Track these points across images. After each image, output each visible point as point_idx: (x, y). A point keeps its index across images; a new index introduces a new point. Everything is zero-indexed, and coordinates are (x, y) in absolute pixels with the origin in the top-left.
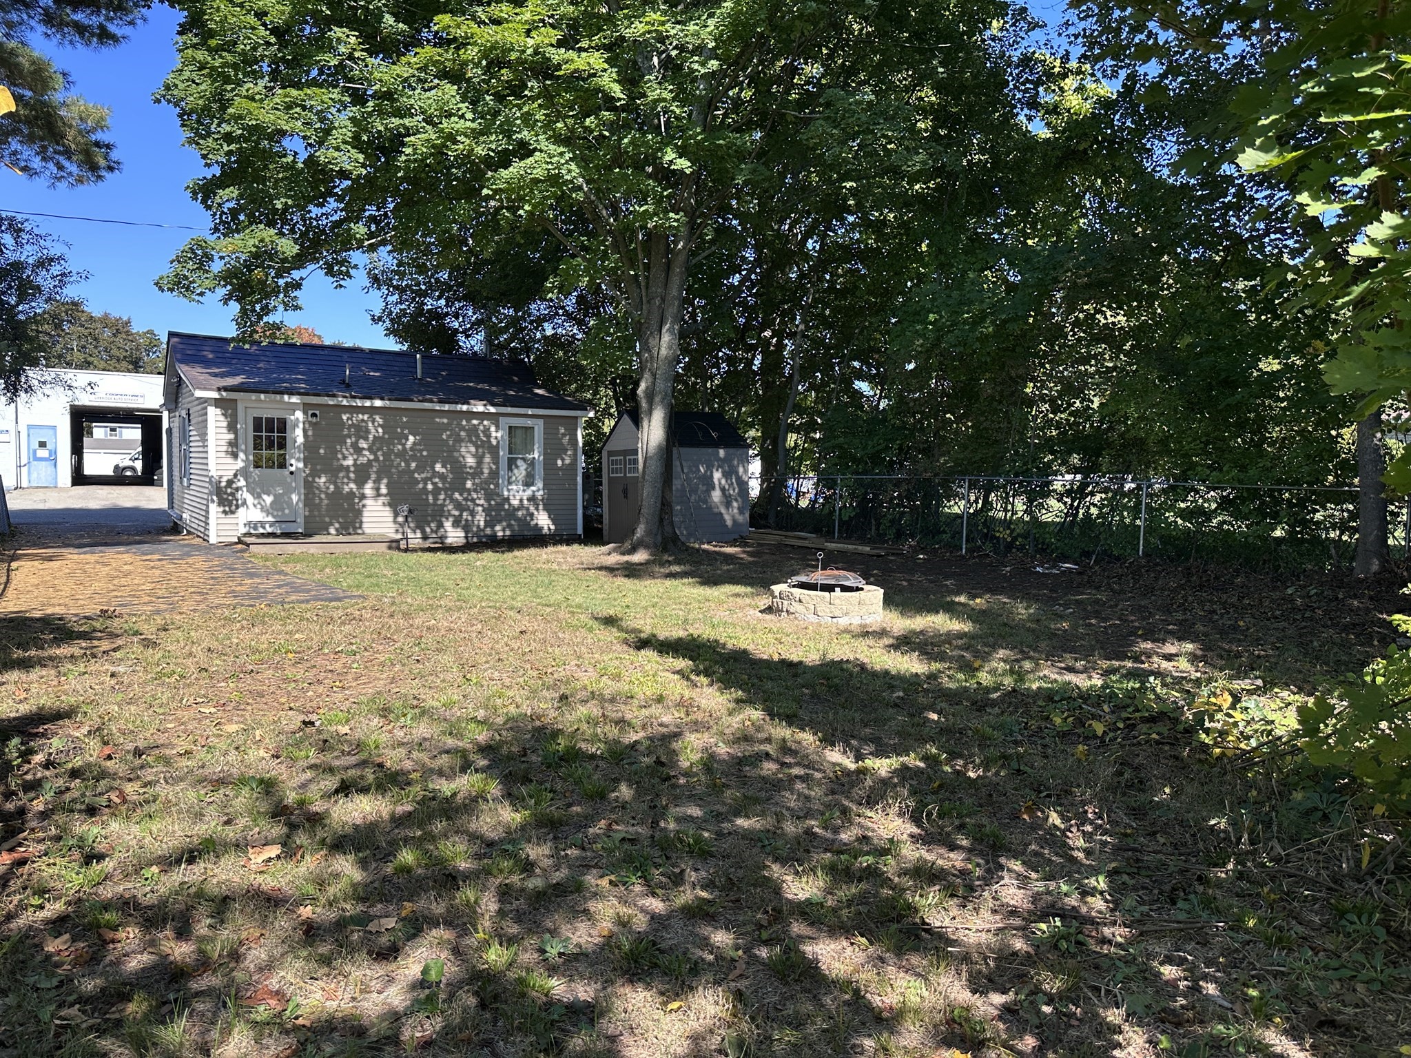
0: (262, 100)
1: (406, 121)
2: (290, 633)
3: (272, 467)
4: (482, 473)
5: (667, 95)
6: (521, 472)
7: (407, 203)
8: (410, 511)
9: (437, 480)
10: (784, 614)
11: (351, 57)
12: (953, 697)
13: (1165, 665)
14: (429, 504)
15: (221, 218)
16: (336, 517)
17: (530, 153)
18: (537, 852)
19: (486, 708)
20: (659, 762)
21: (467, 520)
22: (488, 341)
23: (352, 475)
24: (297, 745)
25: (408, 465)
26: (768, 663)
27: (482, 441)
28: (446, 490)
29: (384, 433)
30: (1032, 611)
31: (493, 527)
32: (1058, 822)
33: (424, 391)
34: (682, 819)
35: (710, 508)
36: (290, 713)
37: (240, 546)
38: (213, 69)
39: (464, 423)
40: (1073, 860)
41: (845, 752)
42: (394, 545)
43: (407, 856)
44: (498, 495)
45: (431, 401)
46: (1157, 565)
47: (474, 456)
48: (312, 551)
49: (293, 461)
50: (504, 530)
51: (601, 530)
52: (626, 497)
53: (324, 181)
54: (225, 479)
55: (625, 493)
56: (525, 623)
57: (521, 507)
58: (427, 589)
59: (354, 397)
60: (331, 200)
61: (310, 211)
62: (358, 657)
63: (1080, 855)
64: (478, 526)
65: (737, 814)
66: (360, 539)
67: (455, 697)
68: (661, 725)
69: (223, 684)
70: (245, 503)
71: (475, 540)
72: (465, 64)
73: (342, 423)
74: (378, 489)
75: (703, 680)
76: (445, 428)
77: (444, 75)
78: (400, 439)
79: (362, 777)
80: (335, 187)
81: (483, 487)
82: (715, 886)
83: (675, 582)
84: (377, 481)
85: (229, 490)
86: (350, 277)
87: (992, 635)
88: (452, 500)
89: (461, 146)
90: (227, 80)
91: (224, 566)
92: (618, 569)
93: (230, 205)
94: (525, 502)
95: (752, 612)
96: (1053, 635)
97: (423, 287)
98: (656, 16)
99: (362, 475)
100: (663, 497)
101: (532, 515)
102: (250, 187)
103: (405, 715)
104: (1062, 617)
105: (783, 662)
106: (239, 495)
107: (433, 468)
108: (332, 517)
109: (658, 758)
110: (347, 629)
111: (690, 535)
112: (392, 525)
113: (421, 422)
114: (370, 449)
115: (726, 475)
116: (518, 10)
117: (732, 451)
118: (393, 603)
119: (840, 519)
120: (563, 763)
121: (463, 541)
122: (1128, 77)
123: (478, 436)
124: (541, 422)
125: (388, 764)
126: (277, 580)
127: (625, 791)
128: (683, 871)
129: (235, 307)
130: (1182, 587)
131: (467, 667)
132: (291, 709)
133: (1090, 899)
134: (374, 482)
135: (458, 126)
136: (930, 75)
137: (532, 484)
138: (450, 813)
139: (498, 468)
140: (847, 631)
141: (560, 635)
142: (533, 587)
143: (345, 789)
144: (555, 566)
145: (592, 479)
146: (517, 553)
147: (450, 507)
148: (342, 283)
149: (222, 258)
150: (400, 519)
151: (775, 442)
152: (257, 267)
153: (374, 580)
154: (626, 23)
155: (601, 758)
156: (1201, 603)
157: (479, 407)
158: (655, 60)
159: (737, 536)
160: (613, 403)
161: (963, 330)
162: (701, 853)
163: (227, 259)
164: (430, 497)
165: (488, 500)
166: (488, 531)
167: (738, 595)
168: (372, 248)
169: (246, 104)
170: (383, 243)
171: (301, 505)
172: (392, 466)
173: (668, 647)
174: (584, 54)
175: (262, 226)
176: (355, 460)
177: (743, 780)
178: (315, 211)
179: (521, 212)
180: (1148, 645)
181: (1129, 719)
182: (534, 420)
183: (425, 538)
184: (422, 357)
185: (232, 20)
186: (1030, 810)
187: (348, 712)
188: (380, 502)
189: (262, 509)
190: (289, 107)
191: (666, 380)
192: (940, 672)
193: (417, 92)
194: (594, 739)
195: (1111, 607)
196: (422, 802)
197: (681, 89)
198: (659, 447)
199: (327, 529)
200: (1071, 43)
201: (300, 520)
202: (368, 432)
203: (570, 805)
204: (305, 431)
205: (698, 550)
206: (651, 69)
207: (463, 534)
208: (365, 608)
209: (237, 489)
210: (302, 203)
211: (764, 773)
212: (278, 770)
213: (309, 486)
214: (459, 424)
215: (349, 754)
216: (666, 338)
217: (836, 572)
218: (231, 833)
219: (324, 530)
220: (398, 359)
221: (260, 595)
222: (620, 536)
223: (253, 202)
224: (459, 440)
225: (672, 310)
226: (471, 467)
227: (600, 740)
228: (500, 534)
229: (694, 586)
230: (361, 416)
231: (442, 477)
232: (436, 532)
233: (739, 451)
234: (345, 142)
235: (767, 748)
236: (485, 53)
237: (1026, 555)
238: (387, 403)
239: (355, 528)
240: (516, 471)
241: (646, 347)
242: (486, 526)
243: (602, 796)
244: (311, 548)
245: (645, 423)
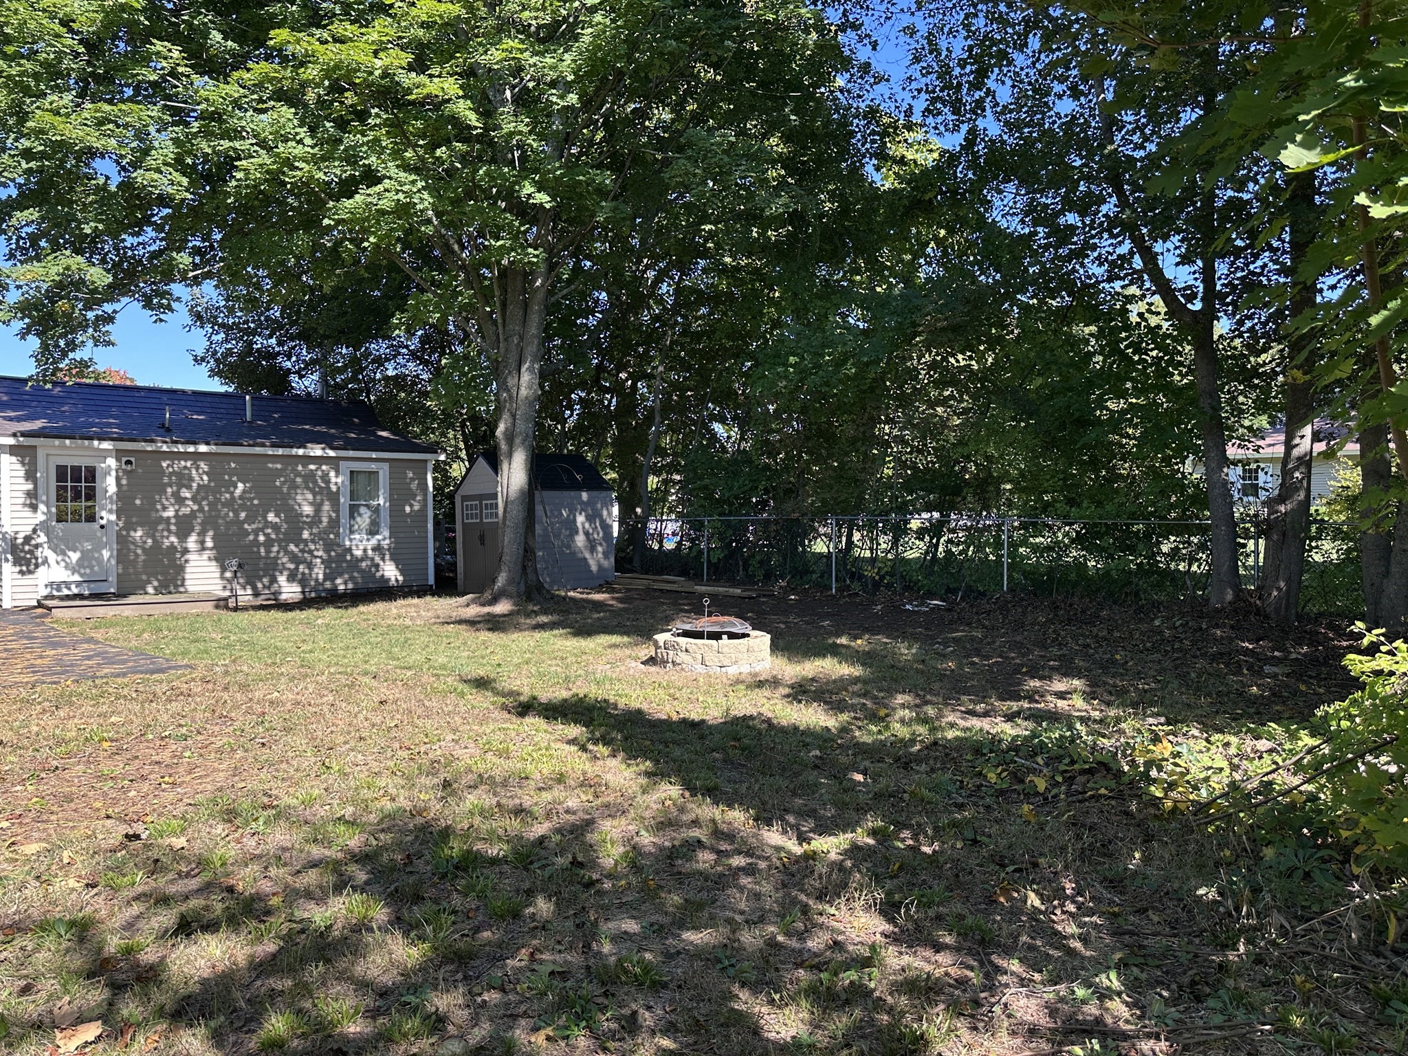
0: (68, 115)
1: (237, 144)
2: (103, 715)
3: (79, 521)
4: (321, 522)
5: (522, 128)
6: (364, 520)
7: (235, 234)
8: (240, 566)
9: (269, 531)
10: (670, 665)
11: (173, 73)
12: (873, 753)
13: (1062, 704)
14: (261, 558)
15: (18, 241)
16: (155, 575)
17: (379, 181)
18: (447, 1001)
19: (354, 802)
20: (575, 863)
21: (303, 574)
22: (323, 380)
23: (173, 528)
24: (119, 869)
25: (237, 515)
26: (667, 724)
27: (320, 487)
28: (279, 541)
29: (209, 481)
30: (914, 651)
31: (333, 580)
32: (1037, 903)
33: (255, 434)
34: (620, 938)
35: (573, 554)
36: (109, 821)
37: (40, 610)
38: (9, 77)
39: (300, 468)
40: (1071, 952)
41: (784, 832)
42: (222, 603)
43: (277, 1024)
44: (339, 545)
45: (263, 445)
46: (1022, 599)
47: (311, 504)
48: (126, 613)
49: (104, 514)
50: (345, 583)
51: (455, 579)
52: (483, 544)
53: (139, 207)
54: (21, 535)
55: (482, 539)
56: (385, 692)
57: (365, 557)
58: (263, 654)
59: (176, 442)
60: (149, 229)
61: (124, 240)
62: (190, 742)
63: (1077, 945)
64: (317, 580)
65: (682, 926)
66: (182, 598)
67: (316, 792)
68: (567, 811)
69: (19, 788)
70: (45, 561)
71: (313, 595)
72: (304, 85)
73: (162, 472)
74: (202, 542)
75: (602, 750)
76: (278, 474)
77: (281, 96)
78: (227, 488)
79: (207, 908)
80: (153, 215)
81: (321, 537)
82: (677, 1031)
83: (546, 634)
84: (202, 534)
85: (27, 548)
86: (172, 310)
87: (884, 678)
88: (287, 552)
89: (299, 173)
90: (27, 91)
91: (20, 635)
92: (479, 622)
93: (29, 230)
94: (370, 552)
95: (633, 664)
96: (942, 676)
97: (252, 325)
98: (515, 44)
99: (184, 527)
100: (526, 543)
101: (377, 566)
102: (53, 209)
103: (256, 820)
104: (944, 656)
105: (684, 721)
106: (38, 553)
107: (265, 517)
108: (149, 575)
109: (574, 858)
110: (175, 707)
111: (553, 582)
112: (219, 581)
113: (251, 469)
114: (194, 499)
115: (590, 519)
116: (363, 30)
117: (595, 493)
118: (226, 673)
119: (709, 561)
120: (460, 873)
121: (298, 597)
122: (968, 132)
123: (315, 482)
124: (386, 466)
125: (240, 888)
126: (86, 650)
127: (543, 907)
128: (635, 1013)
129: (34, 342)
130: (1051, 621)
131: (323, 749)
132: (108, 817)
133: (1109, 1004)
134: (199, 534)
135: (296, 151)
136: (783, 121)
137: (377, 533)
138: (329, 953)
139: (338, 516)
140: (738, 682)
141: (427, 704)
142: (386, 647)
143: (186, 928)
144: (408, 622)
145: (445, 524)
146: (362, 608)
147: (285, 560)
148: (162, 316)
149: (19, 287)
150: (228, 575)
151: (632, 485)
152: (61, 298)
153: (201, 646)
154: (481, 50)
155: (505, 861)
156: (1075, 638)
157: (317, 451)
158: (508, 94)
159: (602, 582)
160: (462, 445)
161: (827, 371)
162: (651, 983)
163: (25, 288)
164: (262, 550)
165: (327, 551)
166: (328, 585)
167: (615, 646)
168: (196, 281)
169: (48, 117)
170: (209, 275)
171: (113, 562)
172: (219, 516)
173: (556, 711)
174: (436, 80)
175: (68, 252)
176: (177, 511)
177: (681, 878)
178: (130, 241)
179: (366, 244)
180: (1035, 683)
181: (1066, 771)
182: (379, 464)
183: (256, 594)
184: (252, 398)
185: (32, 25)
186: (1006, 892)
187: (183, 818)
188: (205, 557)
189: (66, 567)
190: (100, 123)
191: (527, 421)
192: (849, 723)
193: (249, 114)
194: (492, 837)
195: (989, 644)
196: (289, 938)
197: (535, 123)
198: (522, 491)
199: (144, 588)
200: (914, 97)
201: (112, 579)
202: (191, 479)
203: (477, 930)
204: (118, 479)
205: (564, 598)
206: (503, 102)
207: (299, 589)
208: (193, 680)
209: (37, 546)
210: (116, 229)
211: (701, 866)
212: (97, 905)
213: (123, 541)
214: (294, 470)
215: (188, 875)
216: (526, 377)
217: (721, 619)
218: (31, 1008)
219: (140, 588)
220: (224, 400)
221: (65, 668)
222: (479, 586)
223: (56, 225)
224: (294, 487)
225: (532, 348)
226: (307, 516)
227: (499, 838)
228: (342, 587)
229: (567, 639)
230: (183, 463)
231: (276, 527)
232: (269, 588)
233: (604, 494)
234: (166, 164)
235: (696, 833)
236: (328, 73)
237: (894, 593)
238: (213, 448)
239: (176, 586)
240: (358, 519)
241: (503, 386)
242: (325, 580)
243: (516, 915)
244: (125, 610)
245: (505, 466)
